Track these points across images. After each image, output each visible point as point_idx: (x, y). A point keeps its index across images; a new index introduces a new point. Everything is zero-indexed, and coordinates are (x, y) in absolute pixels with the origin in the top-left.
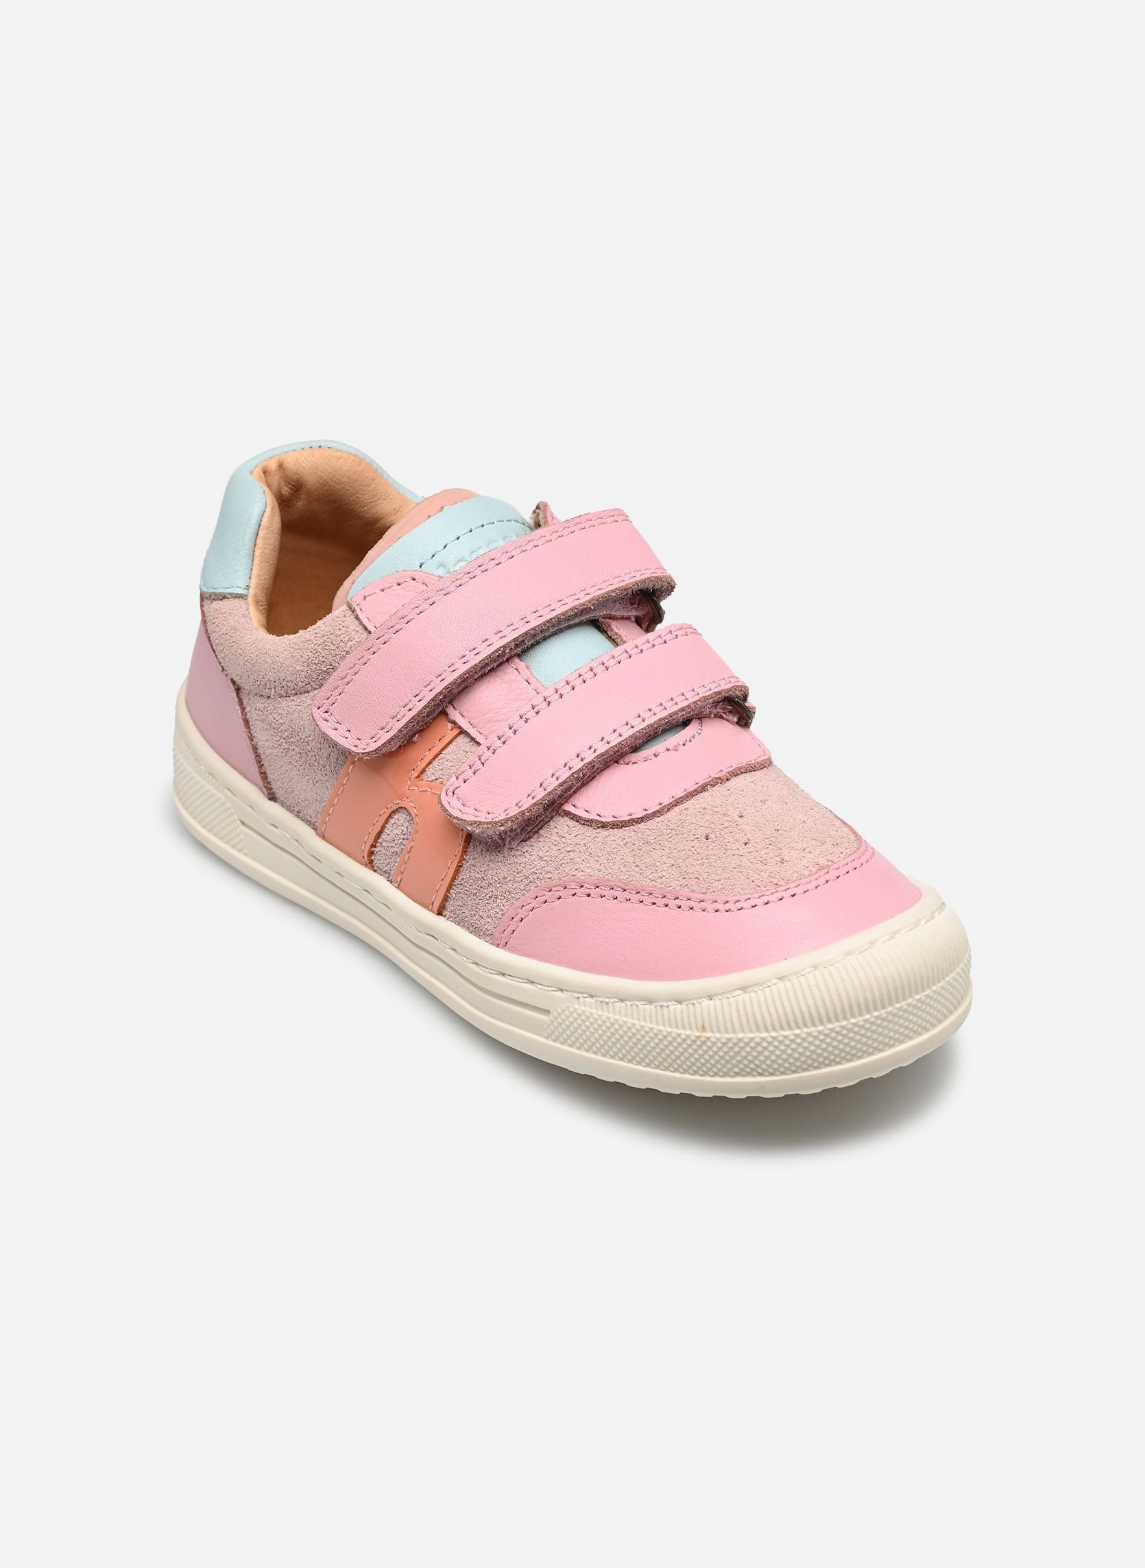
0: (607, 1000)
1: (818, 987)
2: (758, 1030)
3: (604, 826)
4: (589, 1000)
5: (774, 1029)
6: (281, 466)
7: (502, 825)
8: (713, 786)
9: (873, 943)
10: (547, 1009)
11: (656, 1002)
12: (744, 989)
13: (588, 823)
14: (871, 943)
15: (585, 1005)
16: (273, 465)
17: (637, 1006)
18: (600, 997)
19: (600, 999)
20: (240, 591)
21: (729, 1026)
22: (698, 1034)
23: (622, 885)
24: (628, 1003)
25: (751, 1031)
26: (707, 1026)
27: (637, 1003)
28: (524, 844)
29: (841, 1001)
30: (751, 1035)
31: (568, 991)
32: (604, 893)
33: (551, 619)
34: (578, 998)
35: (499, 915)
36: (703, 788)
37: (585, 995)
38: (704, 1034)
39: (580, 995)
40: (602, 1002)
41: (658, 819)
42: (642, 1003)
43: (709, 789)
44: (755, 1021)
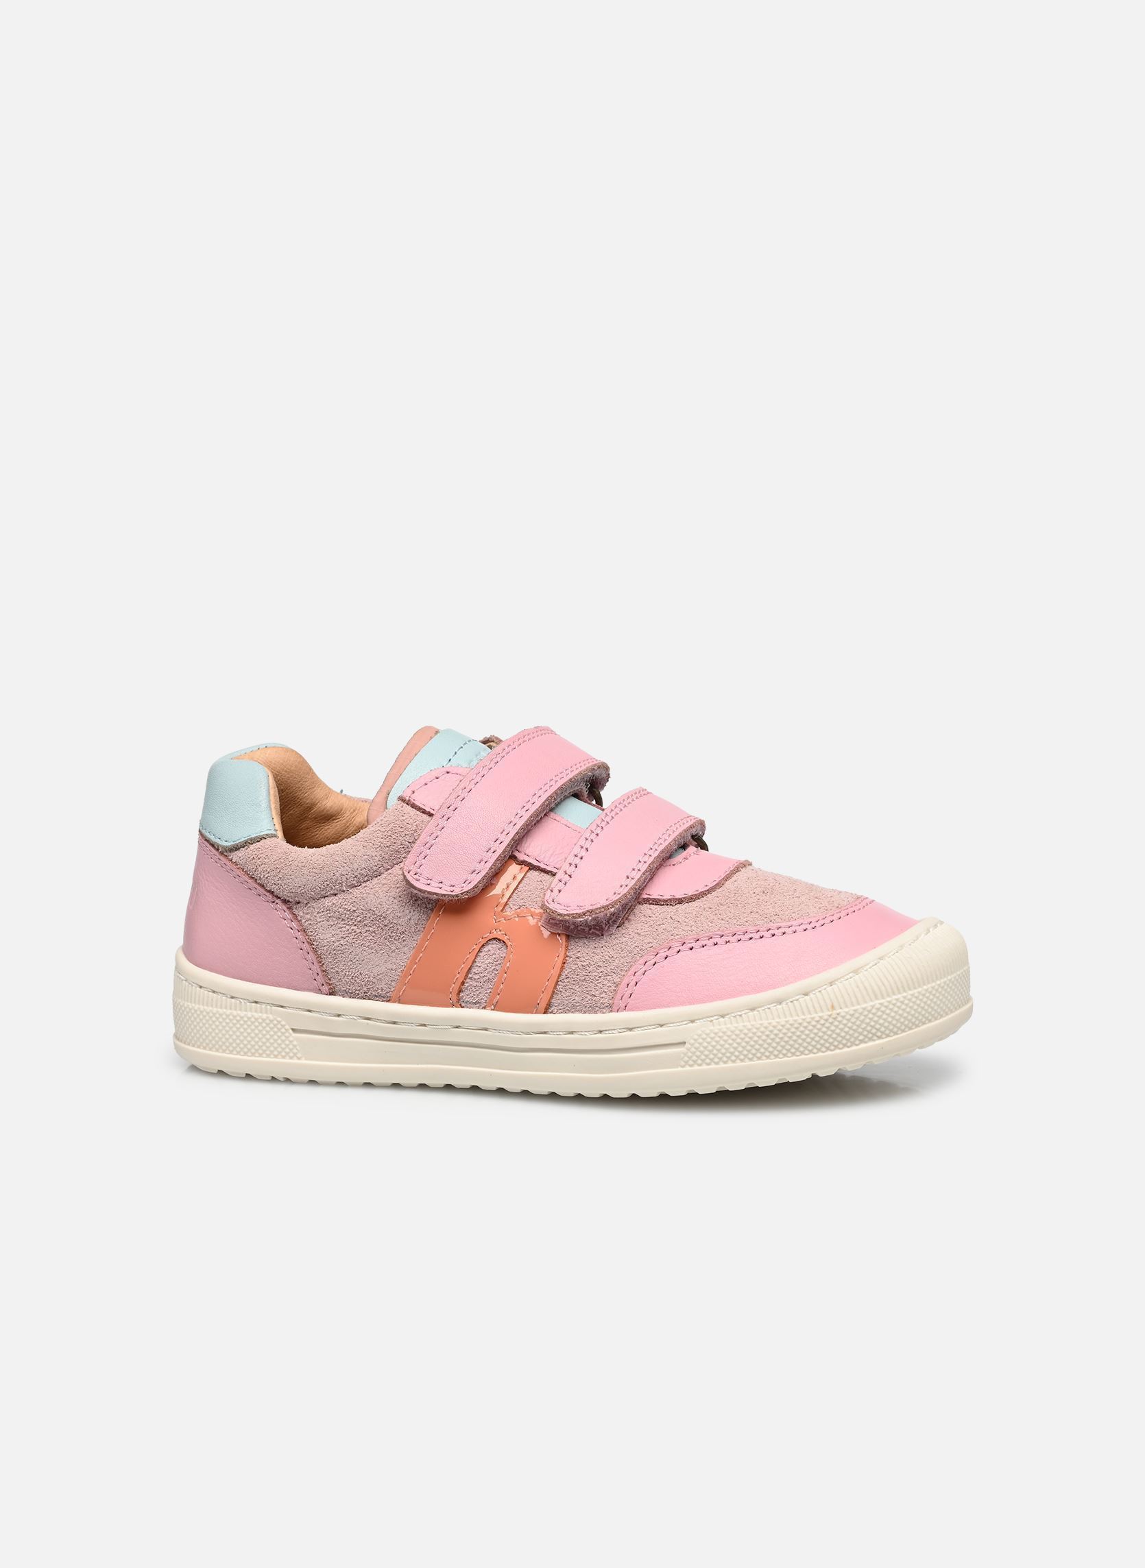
0: (739, 1013)
2: (877, 998)
3: (680, 901)
4: (722, 1019)
5: (888, 996)
7: (613, 907)
9: (902, 947)
10: (682, 1041)
11: (786, 1000)
12: (856, 972)
13: (667, 902)
15: (719, 1025)
17: (769, 1008)
18: (732, 1013)
19: (733, 1015)
21: (854, 1000)
22: (830, 1013)
23: (719, 933)
24: (760, 1009)
25: (872, 1001)
26: (836, 1004)
27: (769, 1006)
28: (620, 928)
30: (872, 1003)
31: (700, 1019)
32: (704, 943)
34: (711, 1021)
35: (613, 988)
37: (716, 1017)
38: (834, 1012)
39: (712, 1018)
40: (735, 1017)
42: (772, 1005)
44: (874, 992)
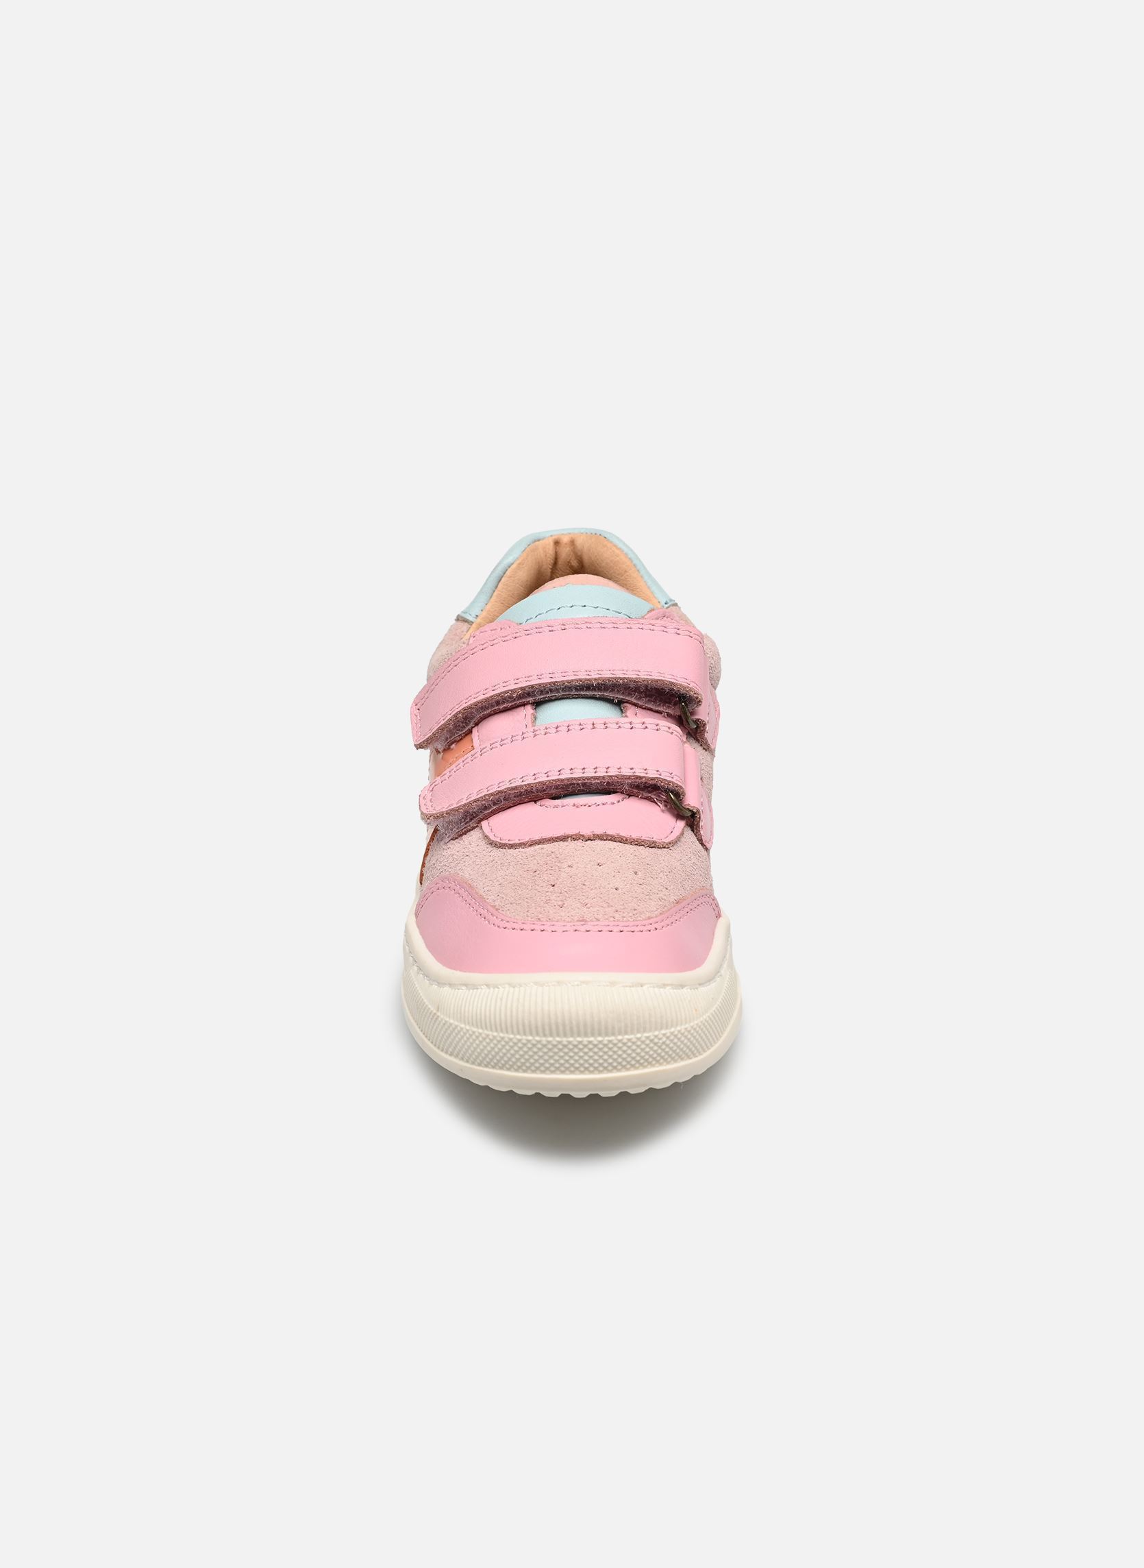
1: (501, 1000)
3: (512, 846)
6: (572, 542)
8: (575, 839)
14: (558, 982)
16: (565, 540)
20: (470, 618)
28: (451, 842)
29: (511, 1016)
33: (556, 682)
36: (563, 839)
41: (521, 849)
43: (569, 841)
